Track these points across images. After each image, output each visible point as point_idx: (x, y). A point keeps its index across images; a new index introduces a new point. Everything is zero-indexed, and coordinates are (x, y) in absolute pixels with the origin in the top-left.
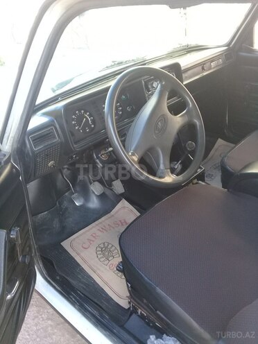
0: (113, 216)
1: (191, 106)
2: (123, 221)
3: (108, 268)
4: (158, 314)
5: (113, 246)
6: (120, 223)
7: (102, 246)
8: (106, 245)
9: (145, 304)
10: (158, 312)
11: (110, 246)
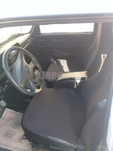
0: (4, 118)
1: (33, 59)
2: (9, 118)
3: (13, 142)
4: (51, 148)
5: (10, 131)
6: (9, 120)
7: (5, 133)
8: (7, 132)
9: (42, 147)
10: (50, 147)
11: (9, 132)
